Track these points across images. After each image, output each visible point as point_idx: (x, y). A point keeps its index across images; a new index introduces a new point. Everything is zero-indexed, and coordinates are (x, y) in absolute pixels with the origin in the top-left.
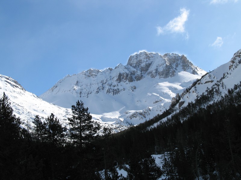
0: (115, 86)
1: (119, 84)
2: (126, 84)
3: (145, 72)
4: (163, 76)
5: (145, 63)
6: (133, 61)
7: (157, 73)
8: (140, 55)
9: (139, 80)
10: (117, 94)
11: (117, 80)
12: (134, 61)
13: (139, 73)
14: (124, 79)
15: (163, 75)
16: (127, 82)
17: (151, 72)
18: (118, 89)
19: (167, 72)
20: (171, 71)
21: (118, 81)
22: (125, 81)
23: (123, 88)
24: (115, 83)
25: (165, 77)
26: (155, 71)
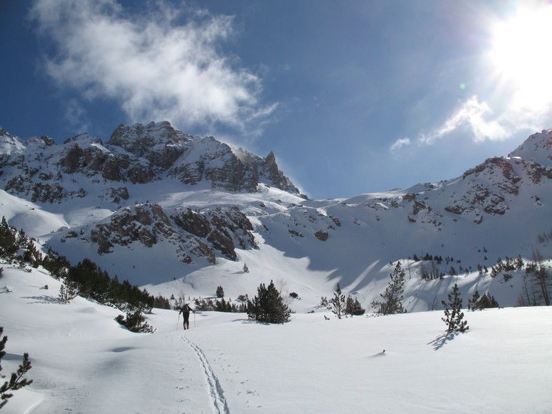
0: (48, 177)
1: (66, 176)
2: (93, 181)
3: (160, 168)
4: (224, 184)
5: (164, 145)
6: (127, 136)
7: (202, 172)
8: (150, 127)
9: (142, 182)
10: (52, 201)
11: (62, 163)
12: (130, 136)
13: (144, 161)
14: (89, 165)
15: (223, 179)
16: (99, 176)
17: (183, 169)
18: (60, 189)
19: (237, 175)
20: (246, 177)
21: (65, 168)
22: (91, 172)
23: (77, 189)
24: (53, 169)
25: (231, 187)
26: (197, 167)
